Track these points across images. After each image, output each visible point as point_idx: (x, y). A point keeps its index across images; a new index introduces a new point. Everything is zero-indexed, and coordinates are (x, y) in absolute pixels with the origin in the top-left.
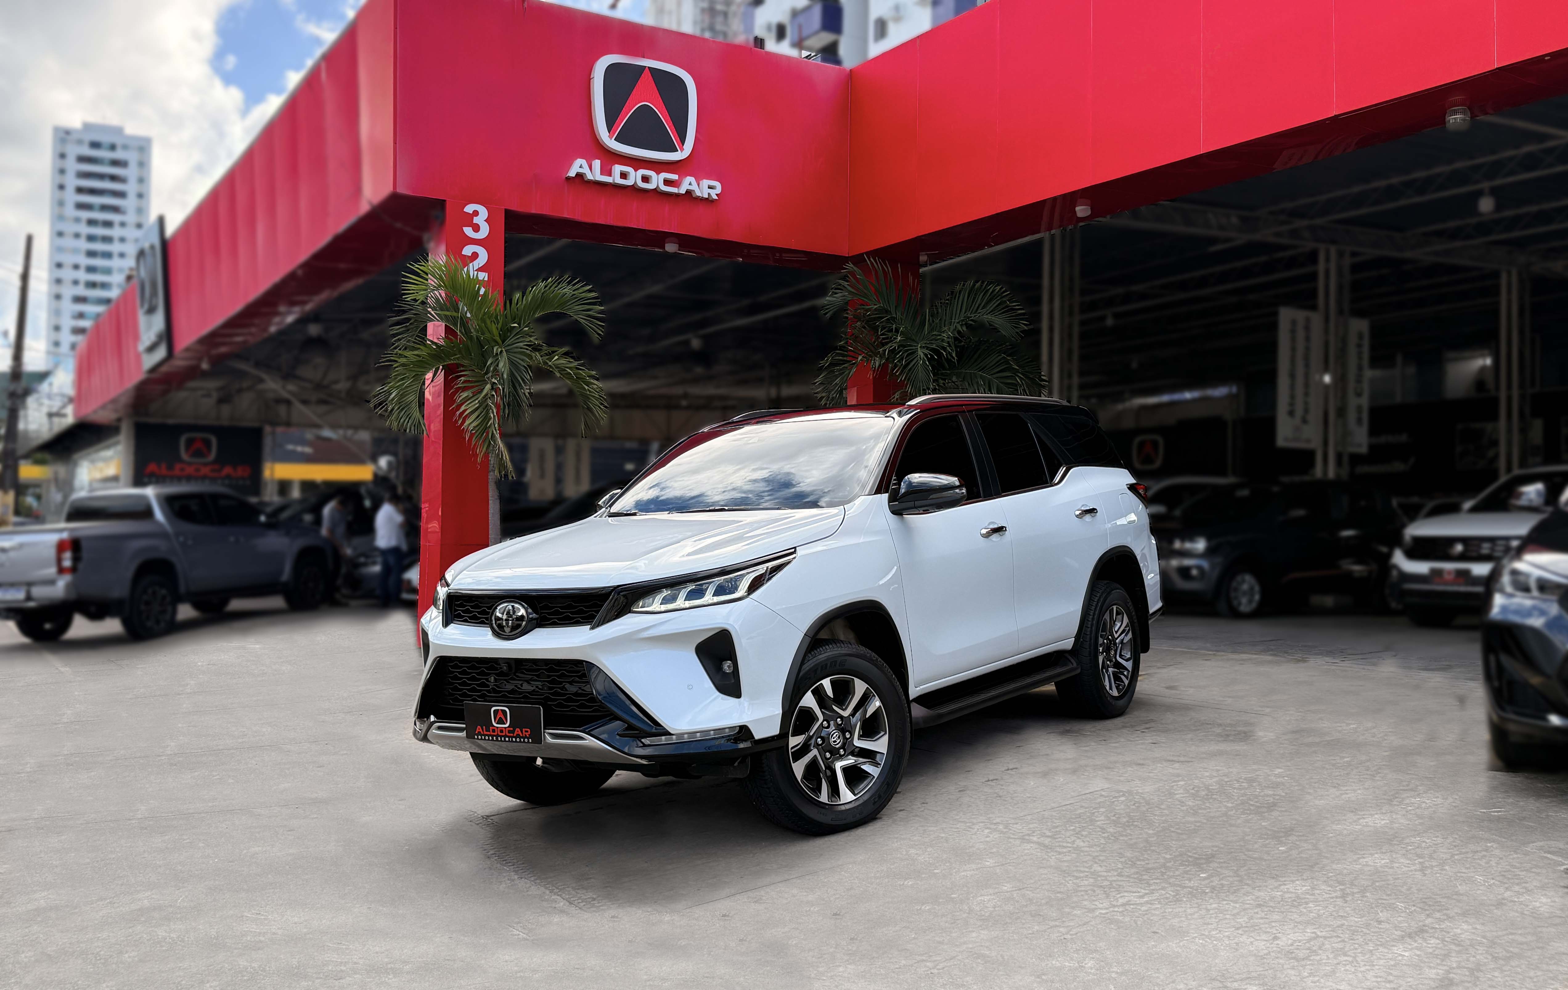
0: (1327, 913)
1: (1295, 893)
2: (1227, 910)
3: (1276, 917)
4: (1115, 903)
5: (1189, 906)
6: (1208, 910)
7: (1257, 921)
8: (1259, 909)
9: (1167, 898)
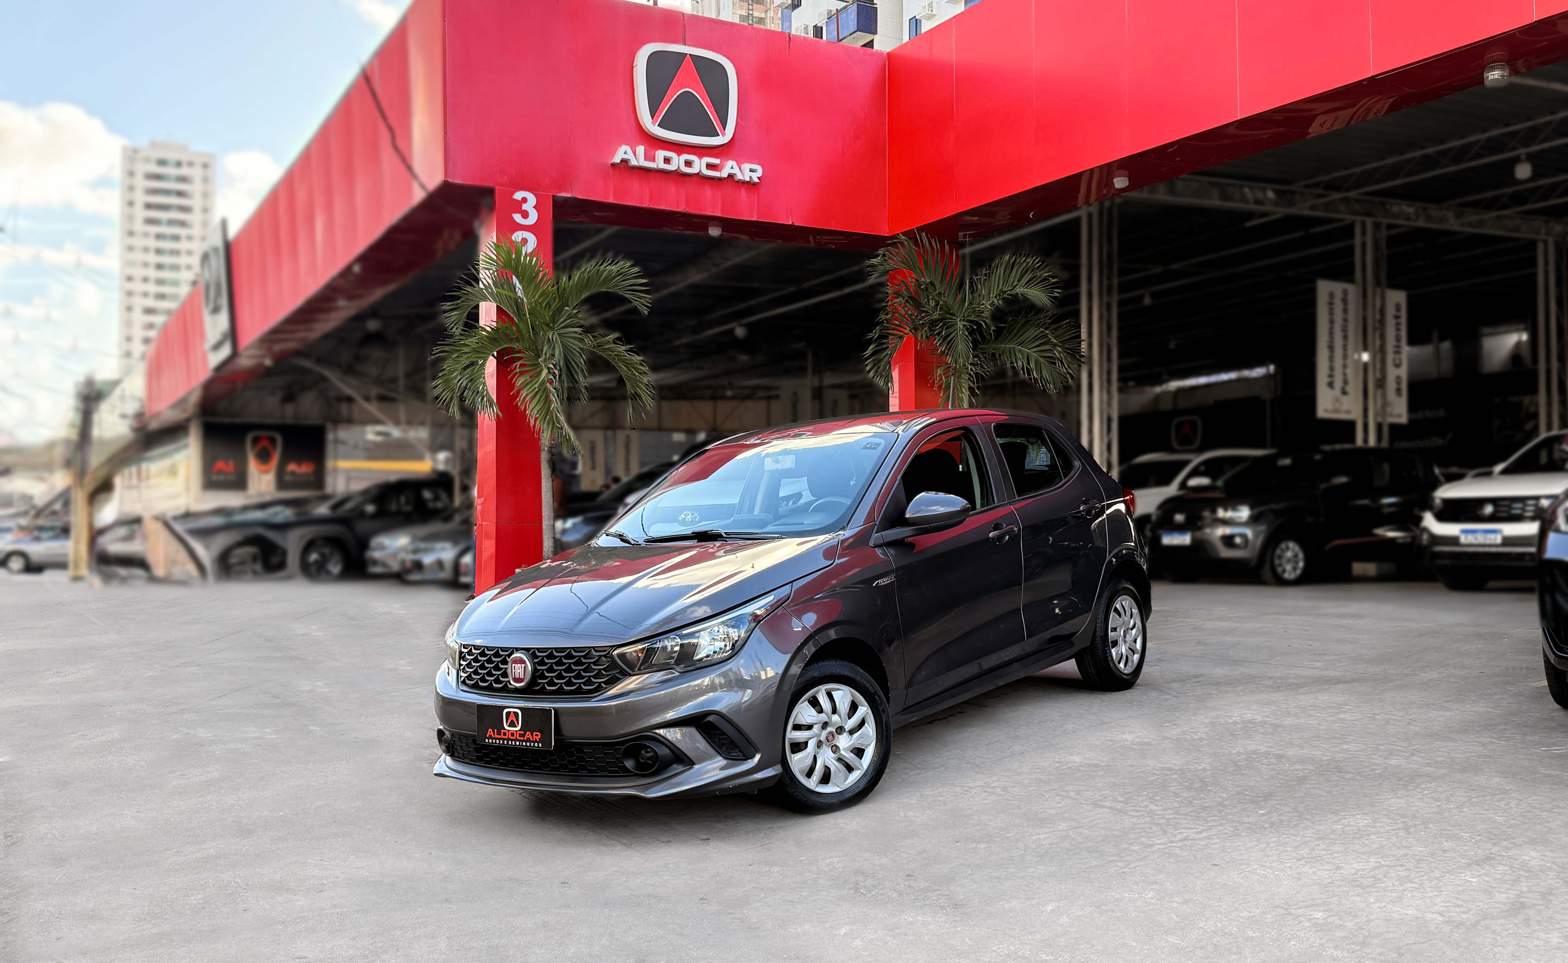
0: (1390, 844)
1: (1356, 826)
2: (1287, 843)
3: (1337, 848)
4: (1173, 839)
5: (1248, 840)
6: (1268, 844)
7: (1318, 852)
8: (1321, 842)
9: (1226, 834)
